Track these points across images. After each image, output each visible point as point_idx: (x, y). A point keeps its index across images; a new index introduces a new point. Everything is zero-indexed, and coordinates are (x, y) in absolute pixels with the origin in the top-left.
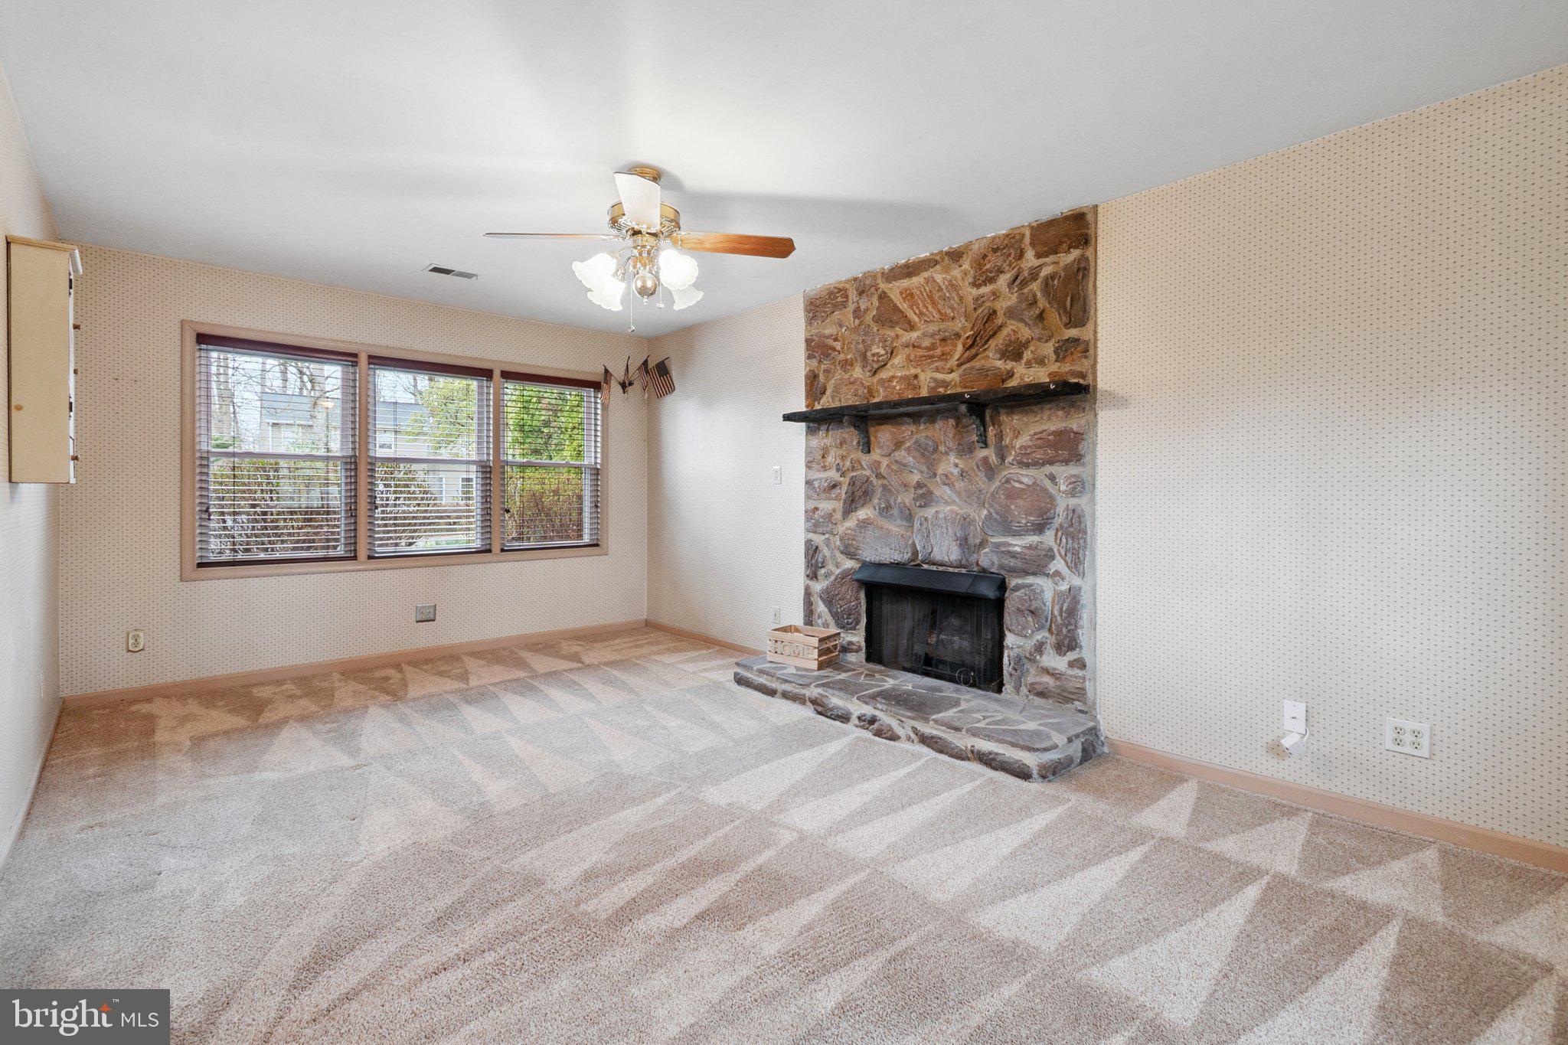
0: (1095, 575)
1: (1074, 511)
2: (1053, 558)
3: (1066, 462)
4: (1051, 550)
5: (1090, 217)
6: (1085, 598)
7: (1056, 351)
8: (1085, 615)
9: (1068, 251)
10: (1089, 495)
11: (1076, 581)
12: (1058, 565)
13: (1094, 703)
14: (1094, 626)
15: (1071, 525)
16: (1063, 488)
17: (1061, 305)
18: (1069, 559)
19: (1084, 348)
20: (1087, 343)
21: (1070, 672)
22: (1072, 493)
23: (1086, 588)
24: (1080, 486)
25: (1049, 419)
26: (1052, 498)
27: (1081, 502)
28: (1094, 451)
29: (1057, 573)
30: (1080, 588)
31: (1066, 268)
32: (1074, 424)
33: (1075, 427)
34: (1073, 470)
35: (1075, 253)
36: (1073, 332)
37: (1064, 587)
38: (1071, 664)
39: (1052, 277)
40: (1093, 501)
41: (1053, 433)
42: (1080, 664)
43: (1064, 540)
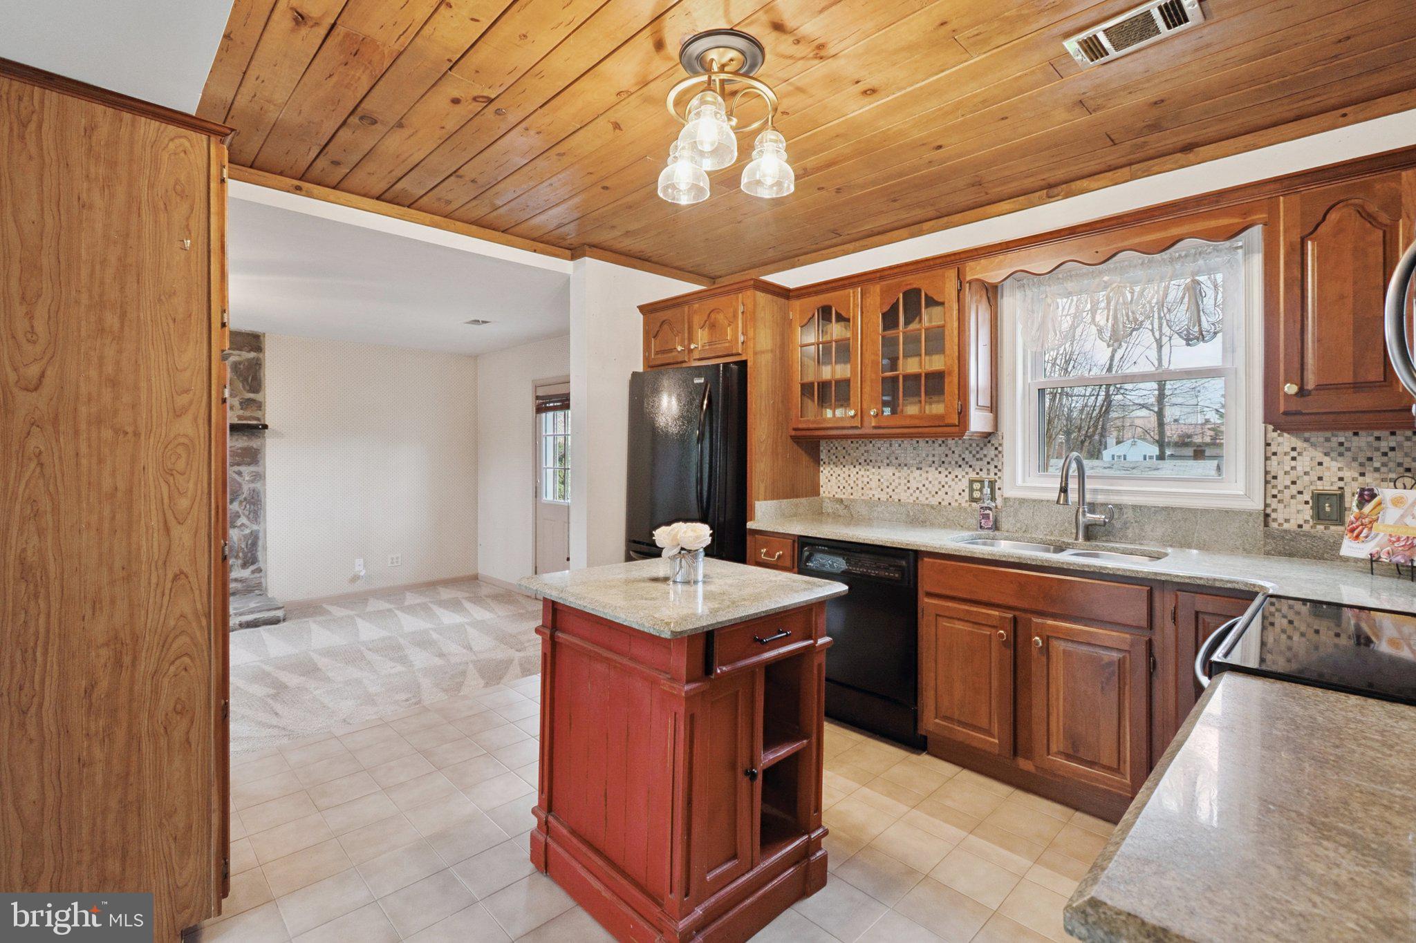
0: (265, 523)
1: (254, 491)
2: (239, 517)
3: (249, 464)
4: (238, 512)
5: (262, 338)
6: (261, 535)
7: (241, 403)
8: (260, 543)
9: (249, 351)
10: (262, 482)
11: (255, 527)
12: (243, 520)
13: (266, 589)
14: (265, 549)
15: (253, 498)
16: (247, 478)
17: (245, 380)
18: (251, 516)
19: (259, 406)
20: (261, 403)
21: (252, 576)
22: (252, 482)
23: (261, 530)
24: (259, 477)
25: (237, 440)
26: (240, 485)
27: (258, 485)
28: (265, 457)
29: (243, 525)
30: (258, 531)
31: (248, 360)
32: (254, 443)
33: (255, 446)
34: (252, 468)
35: (252, 355)
36: (251, 396)
37: (247, 531)
38: (253, 572)
39: (240, 363)
40: (264, 485)
41: (240, 448)
42: (259, 570)
43: (248, 507)
